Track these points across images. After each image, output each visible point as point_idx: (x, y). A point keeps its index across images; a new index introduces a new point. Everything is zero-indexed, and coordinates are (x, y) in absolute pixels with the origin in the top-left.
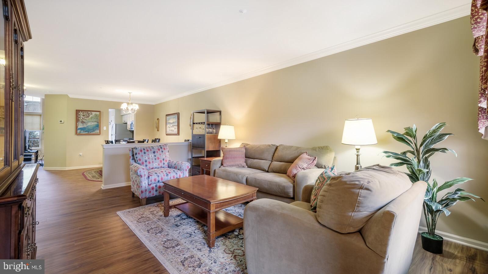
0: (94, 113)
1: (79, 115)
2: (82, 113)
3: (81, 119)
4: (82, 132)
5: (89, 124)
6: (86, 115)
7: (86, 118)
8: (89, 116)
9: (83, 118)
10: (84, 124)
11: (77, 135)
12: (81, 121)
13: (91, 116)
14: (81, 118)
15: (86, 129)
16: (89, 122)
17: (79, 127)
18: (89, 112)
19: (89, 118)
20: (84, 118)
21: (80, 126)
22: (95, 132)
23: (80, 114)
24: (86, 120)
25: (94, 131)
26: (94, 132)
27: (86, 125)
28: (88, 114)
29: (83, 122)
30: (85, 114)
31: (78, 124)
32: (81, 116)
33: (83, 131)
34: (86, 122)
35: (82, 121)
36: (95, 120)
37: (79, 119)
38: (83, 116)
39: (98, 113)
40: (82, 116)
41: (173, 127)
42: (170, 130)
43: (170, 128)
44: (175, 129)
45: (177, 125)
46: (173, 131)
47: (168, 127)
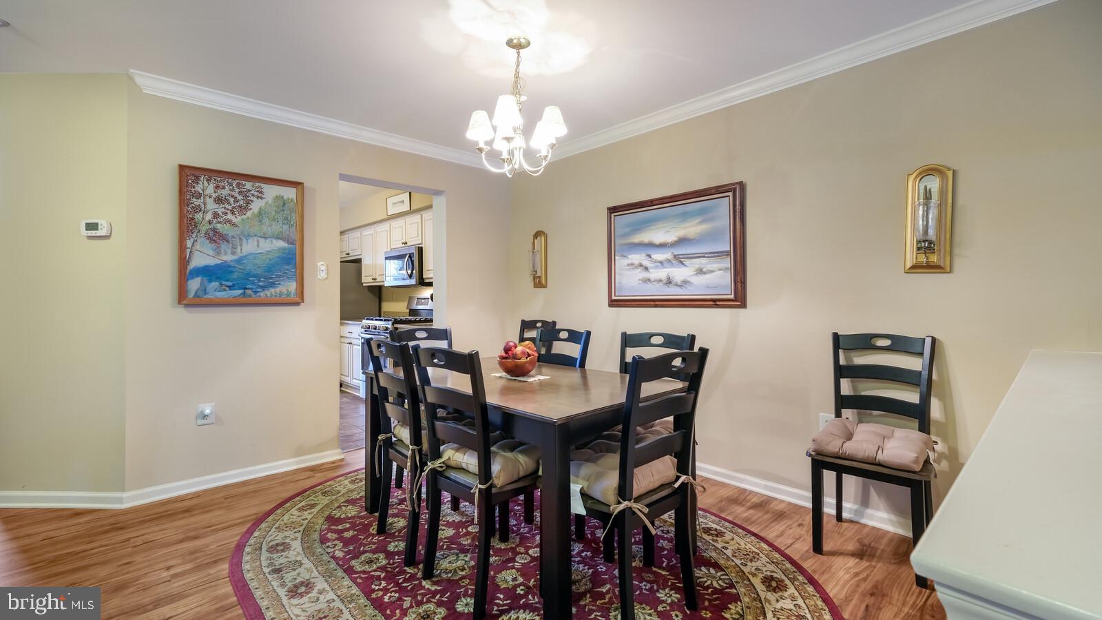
0: (271, 191)
1: (198, 195)
2: (210, 189)
3: (209, 217)
4: (214, 290)
5: (249, 247)
6: (232, 200)
7: (230, 216)
8: (248, 202)
9: (216, 215)
10: (224, 246)
11: (187, 305)
12: (204, 228)
13: (256, 206)
14: (205, 212)
15: (235, 275)
16: (249, 236)
17: (199, 260)
18: (248, 185)
19: (249, 214)
20: (220, 211)
21: (203, 256)
22: (278, 290)
23: (199, 188)
24: (234, 225)
25: (273, 285)
26: (272, 290)
27: (233, 253)
28: (245, 194)
29: (216, 237)
30: (225, 192)
31: (189, 243)
32: (205, 204)
33: (215, 284)
34: (233, 237)
35: (215, 230)
36: (277, 228)
37: (199, 216)
38: (219, 200)
39: (290, 193)
40: (211, 205)
41: (682, 263)
42: (649, 280)
43: (646, 269)
44: (700, 272)
45: (727, 253)
46: (677, 285)
47: (632, 264)
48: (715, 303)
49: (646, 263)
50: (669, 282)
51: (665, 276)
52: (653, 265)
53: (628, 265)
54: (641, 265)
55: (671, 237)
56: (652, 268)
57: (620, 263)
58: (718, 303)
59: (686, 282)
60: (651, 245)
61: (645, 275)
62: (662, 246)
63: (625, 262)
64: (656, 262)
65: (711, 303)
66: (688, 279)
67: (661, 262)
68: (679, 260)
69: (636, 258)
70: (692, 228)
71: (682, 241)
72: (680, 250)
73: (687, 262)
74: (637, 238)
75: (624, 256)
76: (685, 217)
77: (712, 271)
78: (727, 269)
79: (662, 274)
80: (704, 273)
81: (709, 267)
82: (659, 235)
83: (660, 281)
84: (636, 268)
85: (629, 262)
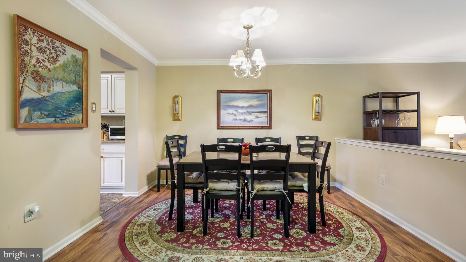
0: (70, 51)
1: (27, 44)
2: (34, 40)
3: (34, 61)
4: (37, 118)
5: (58, 88)
6: (48, 52)
7: (46, 63)
8: (58, 56)
9: (38, 61)
10: (43, 85)
12: (31, 69)
13: (62, 59)
14: (31, 57)
15: (50, 108)
16: (57, 80)
17: (28, 94)
18: (58, 44)
19: (58, 64)
20: (41, 58)
22: (73, 118)
23: (27, 37)
24: (49, 70)
25: (70, 115)
26: (70, 119)
27: (49, 91)
28: (56, 49)
29: (38, 77)
30: (44, 45)
31: (20, 79)
32: (31, 50)
33: (38, 113)
34: (48, 79)
35: (37, 72)
36: (73, 77)
37: (27, 59)
38: (40, 50)
39: (79, 55)
40: (35, 53)
41: (250, 114)
42: (237, 119)
43: (235, 115)
44: (257, 117)
45: (267, 112)
46: (248, 121)
47: (229, 113)
48: (262, 128)
49: (235, 113)
50: (245, 120)
51: (243, 118)
52: (238, 114)
53: (227, 113)
54: (233, 114)
55: (246, 104)
56: (238, 115)
57: (223, 112)
58: (263, 128)
59: (251, 121)
60: (238, 107)
61: (235, 117)
62: (243, 107)
63: (226, 112)
64: (240, 113)
65: (261, 128)
66: (253, 120)
67: (242, 113)
68: (249, 113)
69: (231, 111)
70: (255, 102)
71: (250, 106)
72: (250, 109)
73: (252, 114)
74: (232, 104)
75: (225, 110)
76: (252, 98)
77: (261, 117)
78: (266, 117)
79: (242, 117)
80: (258, 118)
81: (260, 116)
82: (241, 104)
83: (241, 120)
84: (231, 114)
85: (228, 112)
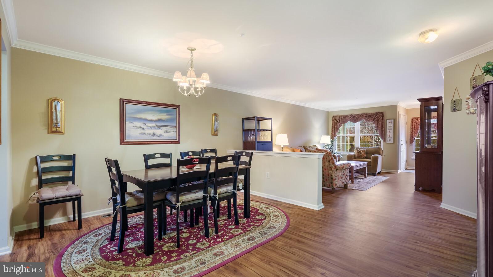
41: (159, 128)
42: (145, 134)
43: (143, 129)
44: (166, 132)
45: (176, 127)
46: (157, 136)
47: (136, 126)
48: (172, 142)
49: (143, 126)
50: (154, 135)
51: (153, 132)
52: (147, 128)
53: (134, 126)
54: (140, 127)
55: (155, 118)
56: (146, 129)
57: (128, 125)
59: (161, 135)
60: (146, 120)
61: (143, 131)
62: (151, 121)
63: (132, 125)
64: (148, 126)
65: (171, 142)
66: (162, 134)
67: (150, 127)
68: (159, 127)
69: (138, 124)
70: (164, 116)
71: (159, 120)
72: (159, 123)
73: (161, 128)
74: (139, 116)
75: (131, 123)
76: (161, 112)
77: (171, 132)
78: (175, 131)
79: (151, 131)
80: (168, 132)
81: (170, 130)
82: (150, 116)
83: (150, 134)
84: (138, 128)
85: (134, 125)
